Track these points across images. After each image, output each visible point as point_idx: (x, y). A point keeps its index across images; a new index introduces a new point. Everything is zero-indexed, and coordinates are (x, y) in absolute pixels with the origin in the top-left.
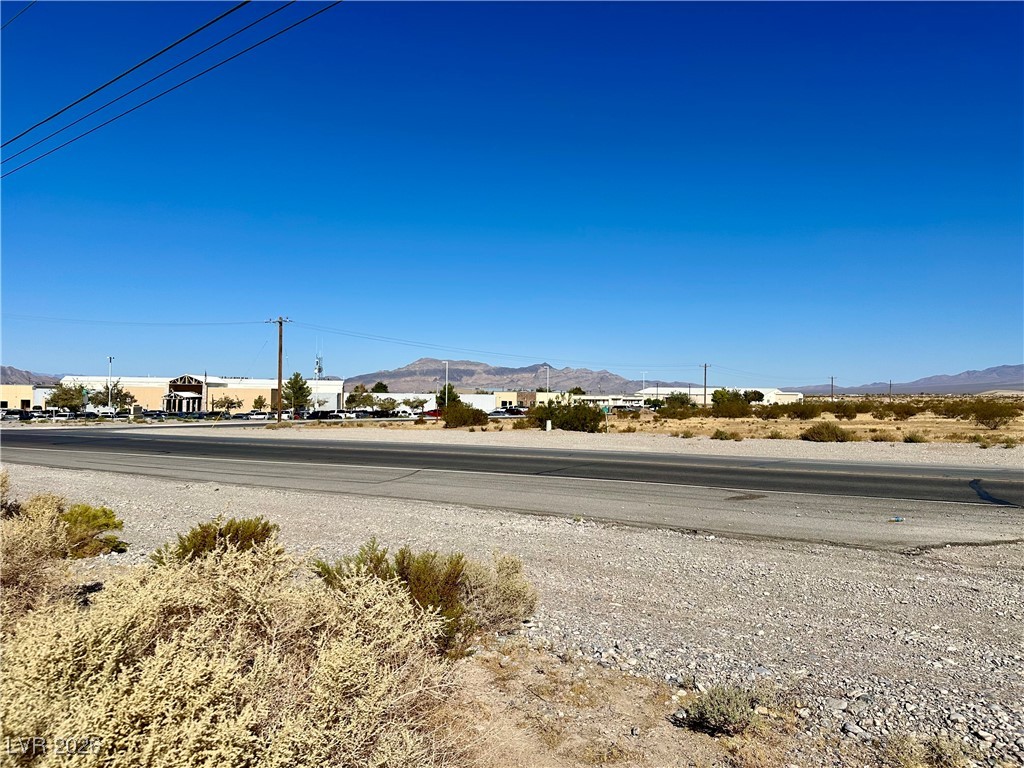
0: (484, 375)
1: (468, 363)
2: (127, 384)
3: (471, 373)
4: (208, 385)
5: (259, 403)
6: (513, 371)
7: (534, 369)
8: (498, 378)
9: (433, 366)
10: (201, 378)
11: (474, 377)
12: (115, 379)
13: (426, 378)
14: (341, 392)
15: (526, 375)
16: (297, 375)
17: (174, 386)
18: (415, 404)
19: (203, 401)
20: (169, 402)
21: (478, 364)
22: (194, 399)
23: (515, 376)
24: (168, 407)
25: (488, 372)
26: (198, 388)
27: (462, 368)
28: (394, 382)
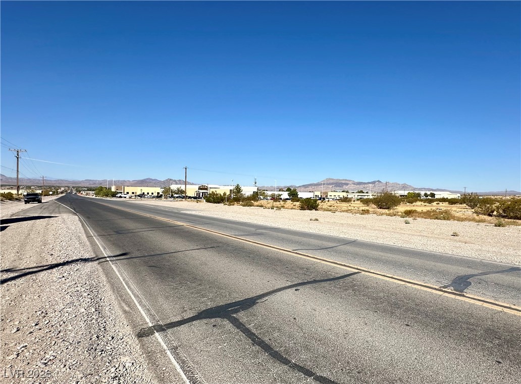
0: (353, 185)
1: (346, 180)
2: (183, 188)
3: (347, 184)
6: (365, 183)
7: (374, 183)
8: (358, 186)
9: (332, 181)
10: (208, 186)
11: (348, 186)
12: (179, 186)
13: (329, 186)
14: (256, 191)
15: (370, 185)
17: (200, 189)
20: (197, 193)
21: (350, 181)
25: (354, 184)
26: (207, 189)
27: (343, 182)
28: (313, 187)
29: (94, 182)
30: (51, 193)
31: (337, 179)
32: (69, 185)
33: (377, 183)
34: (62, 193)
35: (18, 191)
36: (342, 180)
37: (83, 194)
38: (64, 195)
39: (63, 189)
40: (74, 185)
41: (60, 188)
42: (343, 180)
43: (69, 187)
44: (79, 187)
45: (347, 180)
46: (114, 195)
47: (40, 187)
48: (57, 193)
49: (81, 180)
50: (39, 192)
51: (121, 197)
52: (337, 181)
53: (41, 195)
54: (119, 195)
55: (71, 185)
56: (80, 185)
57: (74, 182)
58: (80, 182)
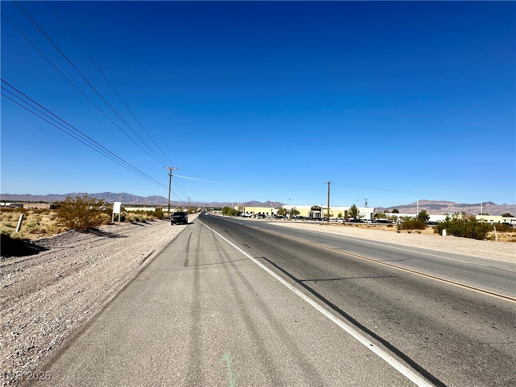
0: (453, 207)
1: (444, 202)
2: (298, 208)
3: (446, 206)
4: (323, 209)
5: (340, 216)
6: (471, 205)
9: (426, 203)
10: (321, 206)
11: (447, 208)
12: (294, 206)
13: (422, 208)
14: (373, 212)
15: (476, 207)
16: (354, 206)
17: (312, 209)
18: (405, 219)
19: (322, 214)
20: (310, 214)
21: (449, 202)
22: (318, 213)
23: (471, 208)
24: (310, 216)
25: (456, 206)
26: (320, 210)
27: (441, 204)
28: (404, 209)
29: (217, 204)
30: (193, 211)
31: (433, 201)
32: (203, 206)
33: (488, 205)
34: (199, 212)
35: (169, 209)
36: (439, 202)
37: (213, 213)
38: (200, 213)
39: (199, 209)
40: (206, 206)
41: (197, 208)
42: (441, 202)
43: (202, 208)
44: (209, 207)
45: (446, 202)
46: (239, 214)
47: (187, 207)
48: (196, 212)
49: (210, 202)
50: (185, 210)
51: (244, 216)
52: (433, 203)
53: (187, 212)
54: (243, 214)
55: (204, 206)
56: (209, 206)
57: (206, 204)
58: (209, 204)
